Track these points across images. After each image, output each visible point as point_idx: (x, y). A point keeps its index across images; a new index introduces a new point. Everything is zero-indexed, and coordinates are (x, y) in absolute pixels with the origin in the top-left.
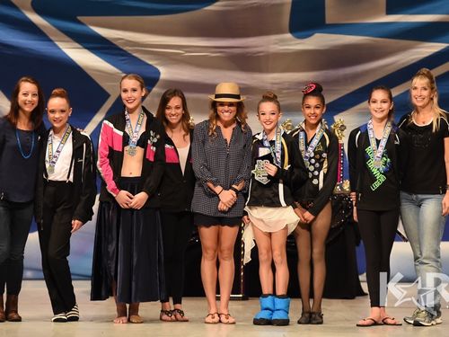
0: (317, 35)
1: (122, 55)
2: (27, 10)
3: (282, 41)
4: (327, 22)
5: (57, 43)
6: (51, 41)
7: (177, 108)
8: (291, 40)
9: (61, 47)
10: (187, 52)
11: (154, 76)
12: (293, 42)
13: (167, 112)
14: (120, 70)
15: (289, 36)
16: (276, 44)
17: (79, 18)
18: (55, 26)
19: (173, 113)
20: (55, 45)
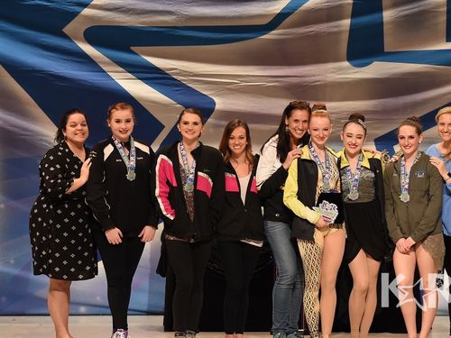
2: (80, 40)
3: (341, 69)
4: (386, 50)
5: (110, 74)
6: (104, 71)
7: (241, 138)
10: (242, 81)
11: (208, 106)
13: (231, 142)
16: (333, 72)
17: (132, 48)
19: (237, 143)
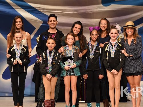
0: (112, 5)
1: (40, 13)
8: (102, 7)
9: (17, 11)
12: (103, 8)
14: (39, 19)
15: (101, 5)
18: (15, 3)
20: (15, 10)
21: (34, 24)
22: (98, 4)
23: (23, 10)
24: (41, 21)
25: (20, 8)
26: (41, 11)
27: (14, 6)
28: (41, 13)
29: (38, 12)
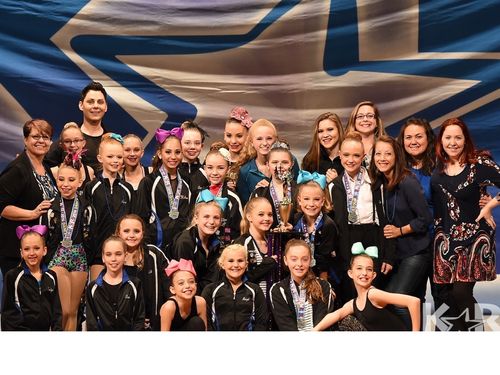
0: (350, 72)
1: (160, 93)
2: (67, 49)
4: (361, 60)
8: (325, 78)
10: (223, 90)
11: (190, 113)
12: (327, 80)
14: (158, 107)
15: (323, 73)
16: (311, 81)
17: (117, 57)
18: (94, 65)
21: (143, 122)
22: (315, 69)
23: (115, 83)
24: (162, 112)
25: (107, 77)
26: (163, 86)
27: (93, 73)
28: (162, 92)
29: (155, 89)
